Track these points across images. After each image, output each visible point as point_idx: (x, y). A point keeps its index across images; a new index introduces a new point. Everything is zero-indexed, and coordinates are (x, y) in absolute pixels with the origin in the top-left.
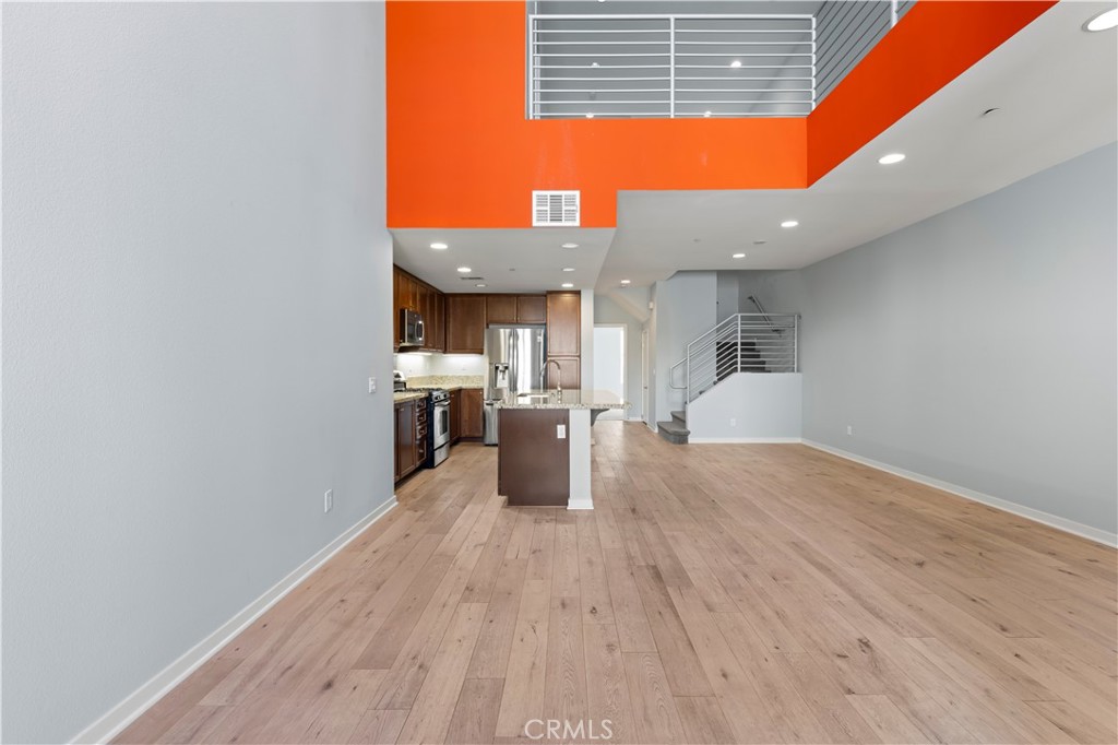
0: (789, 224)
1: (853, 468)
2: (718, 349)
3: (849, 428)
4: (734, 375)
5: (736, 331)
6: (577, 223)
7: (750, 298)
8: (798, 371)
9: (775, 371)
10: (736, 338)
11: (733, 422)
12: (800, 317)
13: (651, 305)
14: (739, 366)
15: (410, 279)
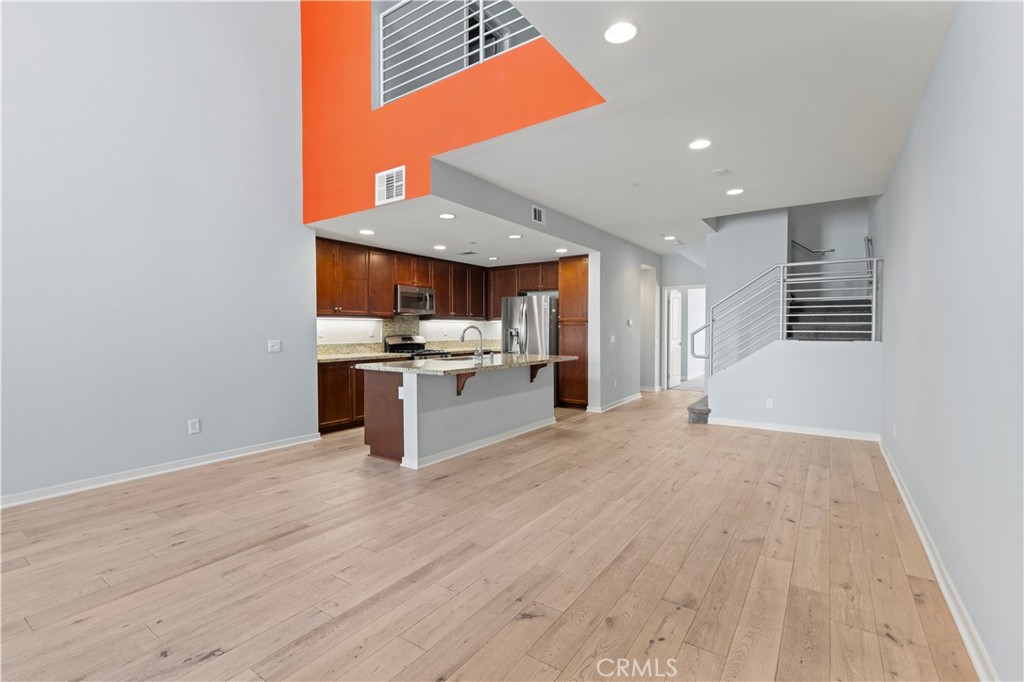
4: (775, 343)
6: (403, 196)
8: (877, 339)
11: (769, 404)
14: (783, 332)
15: (415, 259)
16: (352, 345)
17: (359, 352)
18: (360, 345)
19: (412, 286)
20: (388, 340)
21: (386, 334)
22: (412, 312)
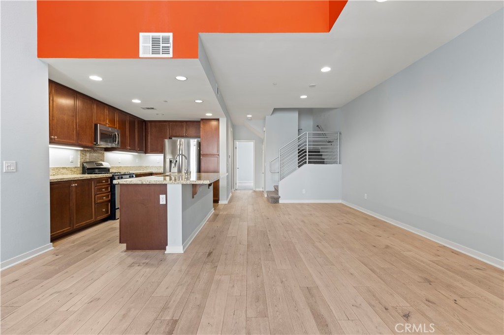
0: (326, 69)
1: (367, 219)
2: (299, 153)
3: (366, 195)
4: (305, 165)
5: (306, 142)
6: (171, 55)
7: (318, 126)
8: (340, 163)
9: (329, 164)
10: (306, 145)
11: (304, 191)
12: (340, 133)
13: (264, 129)
14: (307, 160)
15: (108, 107)
16: (57, 168)
17: (63, 174)
18: (64, 168)
19: (104, 126)
20: (85, 164)
21: (82, 160)
22: (103, 145)
